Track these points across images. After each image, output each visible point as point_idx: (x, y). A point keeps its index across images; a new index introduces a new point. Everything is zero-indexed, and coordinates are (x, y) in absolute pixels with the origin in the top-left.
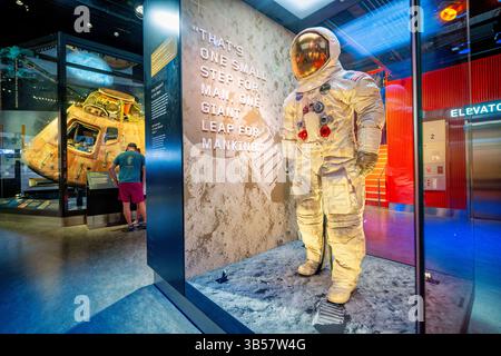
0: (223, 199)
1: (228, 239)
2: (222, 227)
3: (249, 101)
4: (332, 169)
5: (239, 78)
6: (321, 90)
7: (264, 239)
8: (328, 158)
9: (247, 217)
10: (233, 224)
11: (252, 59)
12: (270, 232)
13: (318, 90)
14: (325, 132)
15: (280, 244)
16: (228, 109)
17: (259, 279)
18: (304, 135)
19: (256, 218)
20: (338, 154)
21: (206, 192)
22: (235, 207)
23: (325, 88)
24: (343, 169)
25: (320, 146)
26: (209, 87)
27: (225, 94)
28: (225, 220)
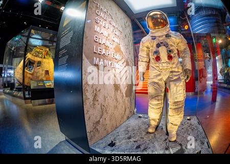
0: (105, 98)
1: (108, 122)
2: (105, 115)
3: (116, 40)
4: (175, 78)
5: (112, 28)
6: (166, 36)
7: (122, 118)
8: (172, 72)
9: (116, 107)
10: (110, 112)
11: (117, 21)
12: (125, 113)
13: (164, 36)
14: (170, 58)
15: (128, 118)
16: (107, 42)
17: (131, 140)
18: (158, 59)
19: (120, 107)
20: (176, 70)
21: (96, 95)
22: (111, 102)
23: (168, 36)
24: (179, 78)
25: (168, 65)
26: (99, 28)
27: (106, 34)
28: (106, 111)
